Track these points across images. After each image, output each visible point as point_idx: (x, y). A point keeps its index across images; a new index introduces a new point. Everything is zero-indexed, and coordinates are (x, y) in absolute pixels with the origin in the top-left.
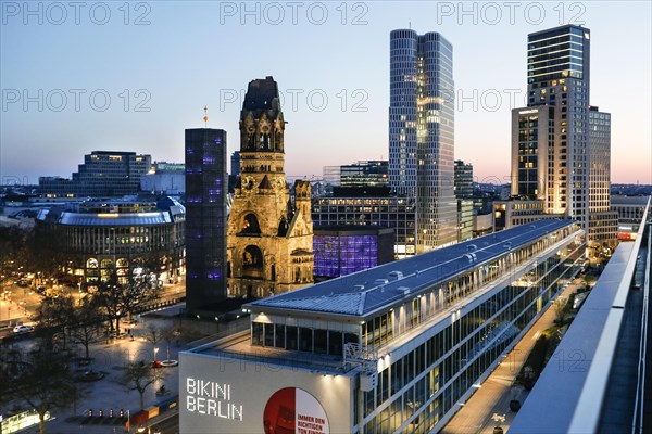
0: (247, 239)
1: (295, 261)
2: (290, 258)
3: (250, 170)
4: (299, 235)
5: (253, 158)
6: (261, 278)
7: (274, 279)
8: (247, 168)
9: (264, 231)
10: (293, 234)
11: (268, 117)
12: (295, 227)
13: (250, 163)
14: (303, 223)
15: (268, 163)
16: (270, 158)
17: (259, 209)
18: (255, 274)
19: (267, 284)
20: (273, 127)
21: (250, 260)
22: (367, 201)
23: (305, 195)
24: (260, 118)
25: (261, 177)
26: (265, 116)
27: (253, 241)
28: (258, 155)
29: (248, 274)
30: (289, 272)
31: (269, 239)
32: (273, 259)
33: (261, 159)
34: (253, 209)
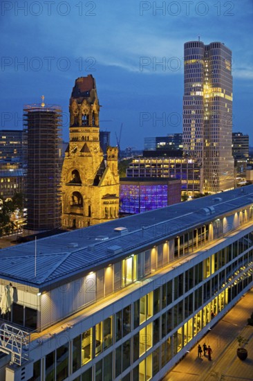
0: (72, 187)
1: (105, 203)
2: (101, 201)
3: (75, 140)
4: (108, 185)
5: (77, 131)
6: (82, 215)
7: (90, 215)
8: (73, 138)
9: (83, 182)
10: (103, 184)
11: (87, 103)
12: (105, 180)
13: (75, 135)
14: (111, 176)
15: (87, 134)
16: (89, 131)
17: (81, 166)
18: (78, 211)
19: (86, 219)
20: (91, 109)
21: (77, 201)
22: (166, 161)
23: (113, 156)
24: (81, 103)
25: (82, 144)
26: (85, 102)
27: (77, 189)
28: (80, 129)
29: (74, 211)
30: (100, 211)
31: (87, 188)
32: (89, 202)
33: (82, 132)
34: (76, 167)
